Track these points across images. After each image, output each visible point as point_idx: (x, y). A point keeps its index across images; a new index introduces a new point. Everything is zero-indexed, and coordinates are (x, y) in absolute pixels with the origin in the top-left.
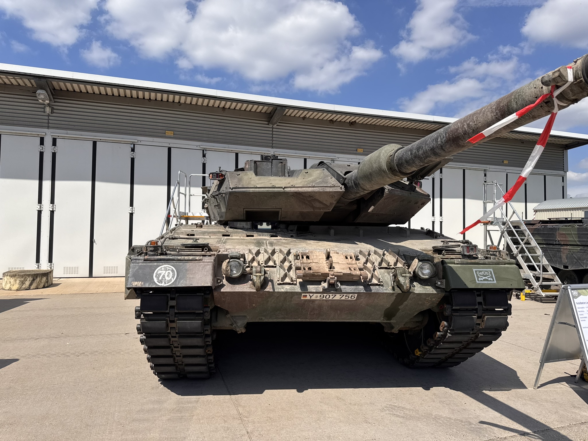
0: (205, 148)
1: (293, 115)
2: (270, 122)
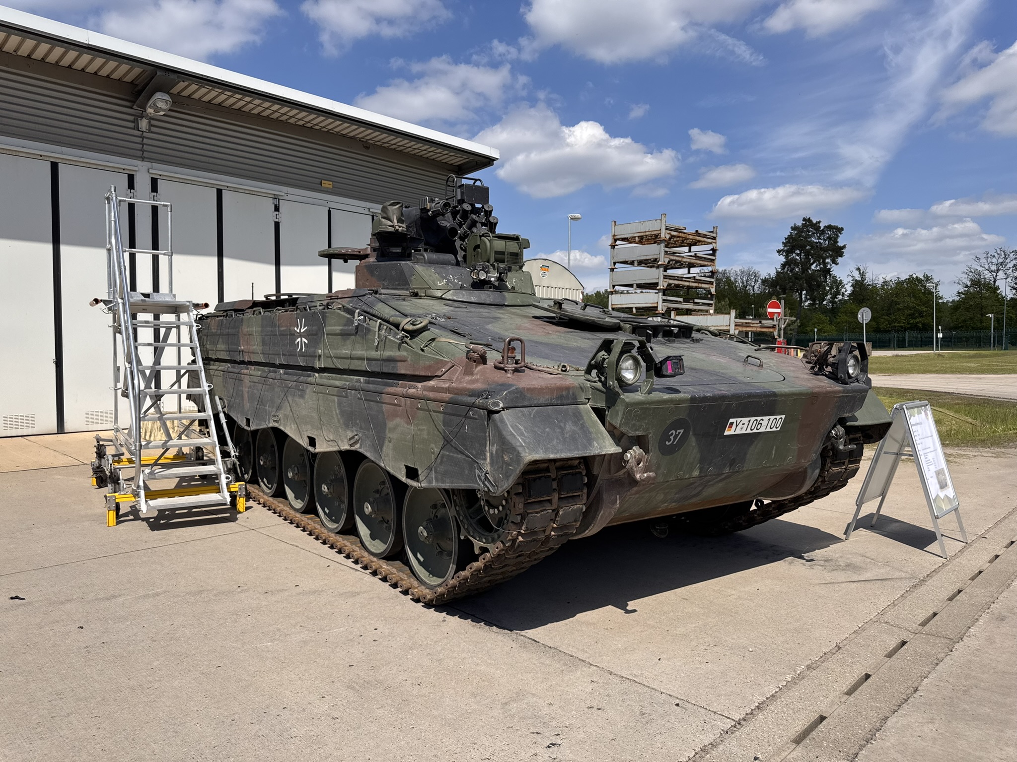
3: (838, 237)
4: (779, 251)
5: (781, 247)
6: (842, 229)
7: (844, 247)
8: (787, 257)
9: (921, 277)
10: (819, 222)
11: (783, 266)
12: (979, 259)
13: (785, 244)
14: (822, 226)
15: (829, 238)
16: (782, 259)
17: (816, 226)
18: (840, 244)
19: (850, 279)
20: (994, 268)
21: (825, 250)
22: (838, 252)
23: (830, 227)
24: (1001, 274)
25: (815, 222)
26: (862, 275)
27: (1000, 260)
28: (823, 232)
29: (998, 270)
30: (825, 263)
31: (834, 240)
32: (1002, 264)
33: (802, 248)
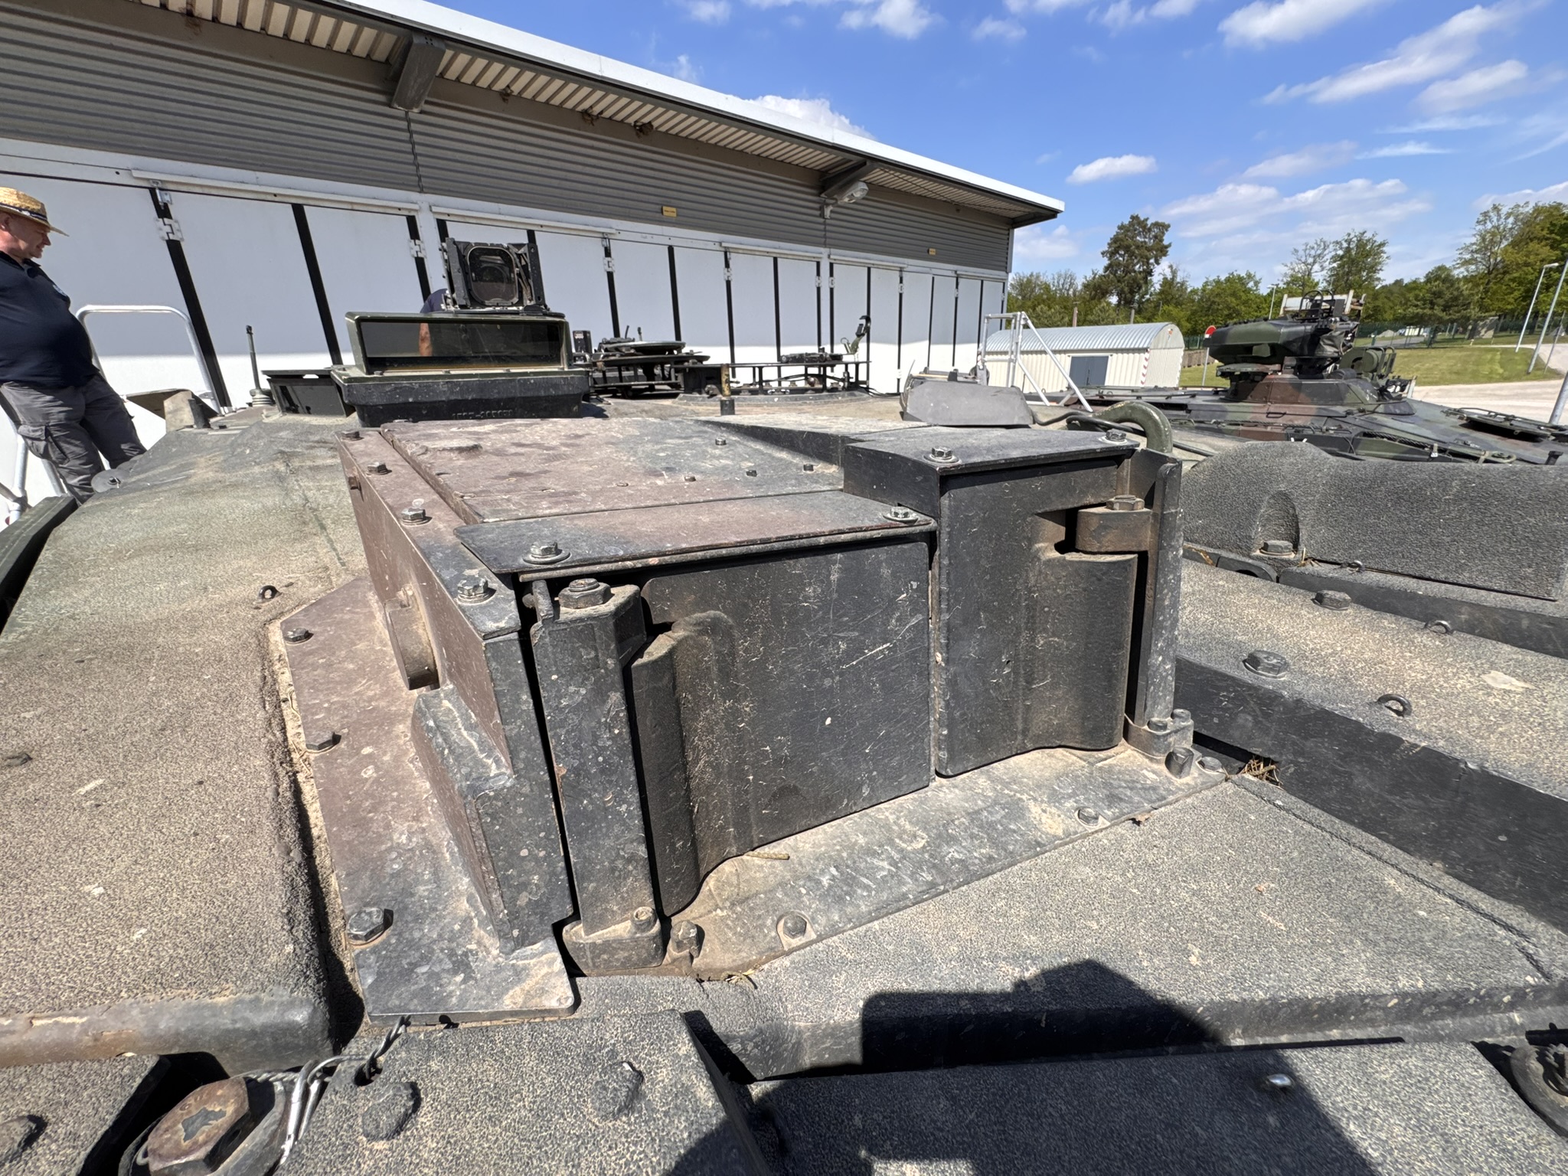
0: (155, 181)
1: (468, 79)
2: (392, 94)
3: (1163, 233)
4: (1103, 253)
5: (1106, 248)
6: (1169, 226)
7: (1170, 245)
8: (1110, 259)
9: (1243, 274)
10: (1147, 219)
11: (1106, 269)
12: (1296, 251)
13: (1110, 245)
14: (1149, 223)
15: (1156, 237)
16: (1106, 262)
17: (1142, 224)
18: (1166, 242)
19: (1161, 277)
20: (1310, 260)
21: (1149, 249)
22: (1163, 251)
23: (1156, 224)
24: (1317, 267)
25: (1142, 219)
26: (1174, 273)
27: (1319, 252)
28: (1150, 230)
29: (1314, 262)
30: (1148, 263)
31: (1158, 238)
32: (1319, 255)
33: (1127, 249)
